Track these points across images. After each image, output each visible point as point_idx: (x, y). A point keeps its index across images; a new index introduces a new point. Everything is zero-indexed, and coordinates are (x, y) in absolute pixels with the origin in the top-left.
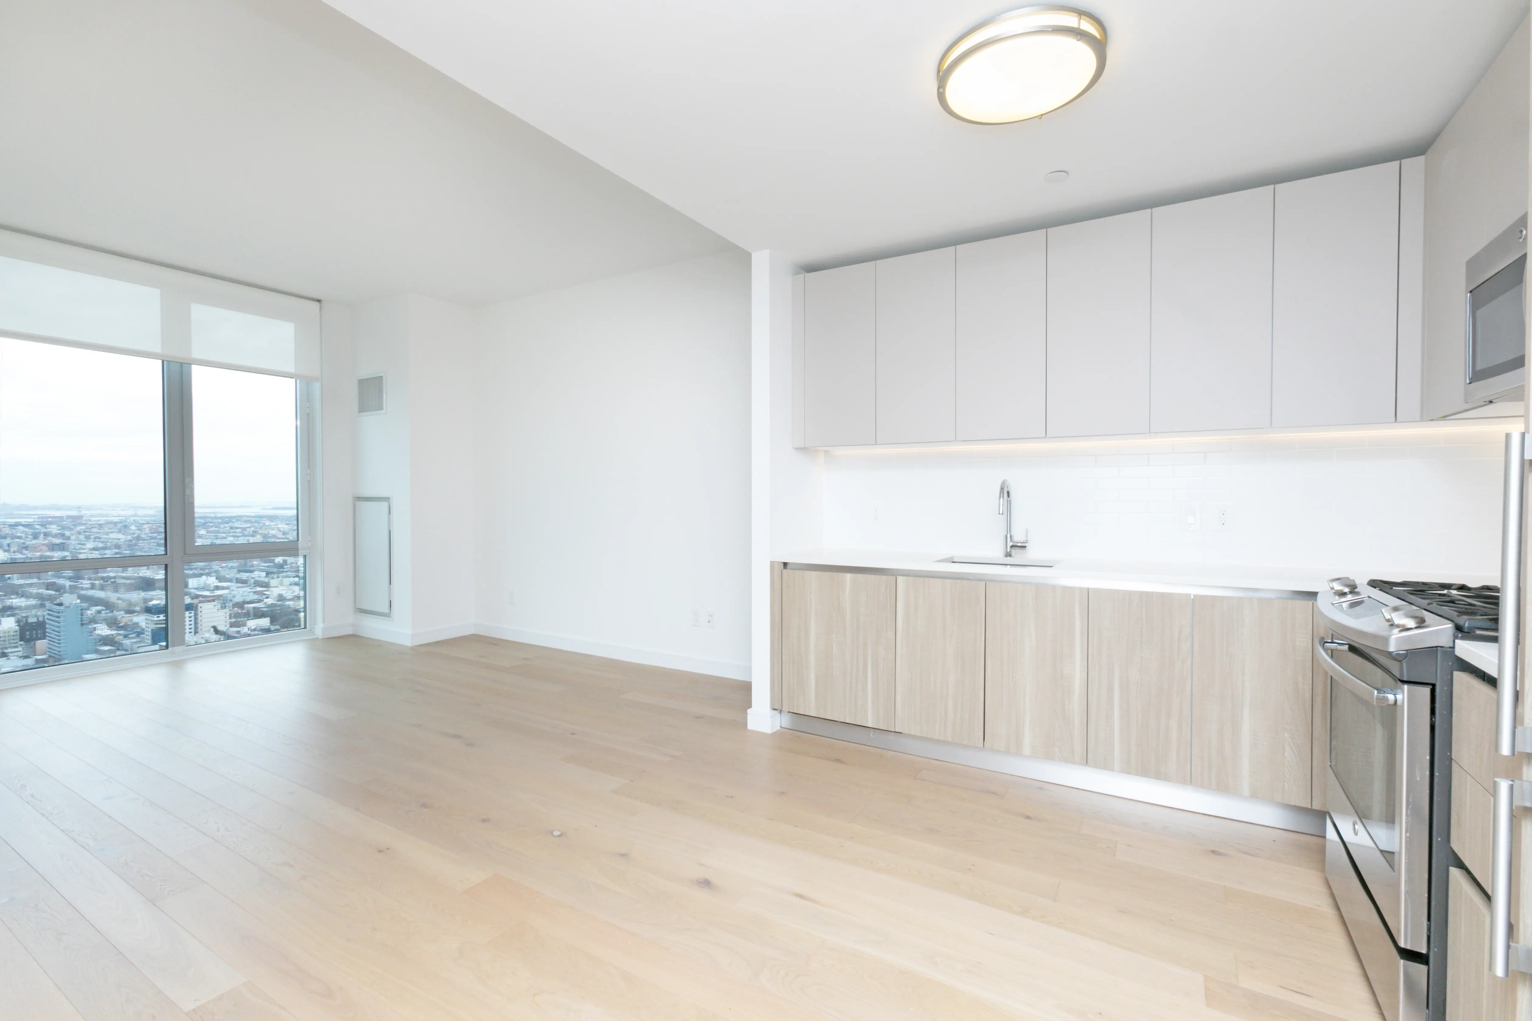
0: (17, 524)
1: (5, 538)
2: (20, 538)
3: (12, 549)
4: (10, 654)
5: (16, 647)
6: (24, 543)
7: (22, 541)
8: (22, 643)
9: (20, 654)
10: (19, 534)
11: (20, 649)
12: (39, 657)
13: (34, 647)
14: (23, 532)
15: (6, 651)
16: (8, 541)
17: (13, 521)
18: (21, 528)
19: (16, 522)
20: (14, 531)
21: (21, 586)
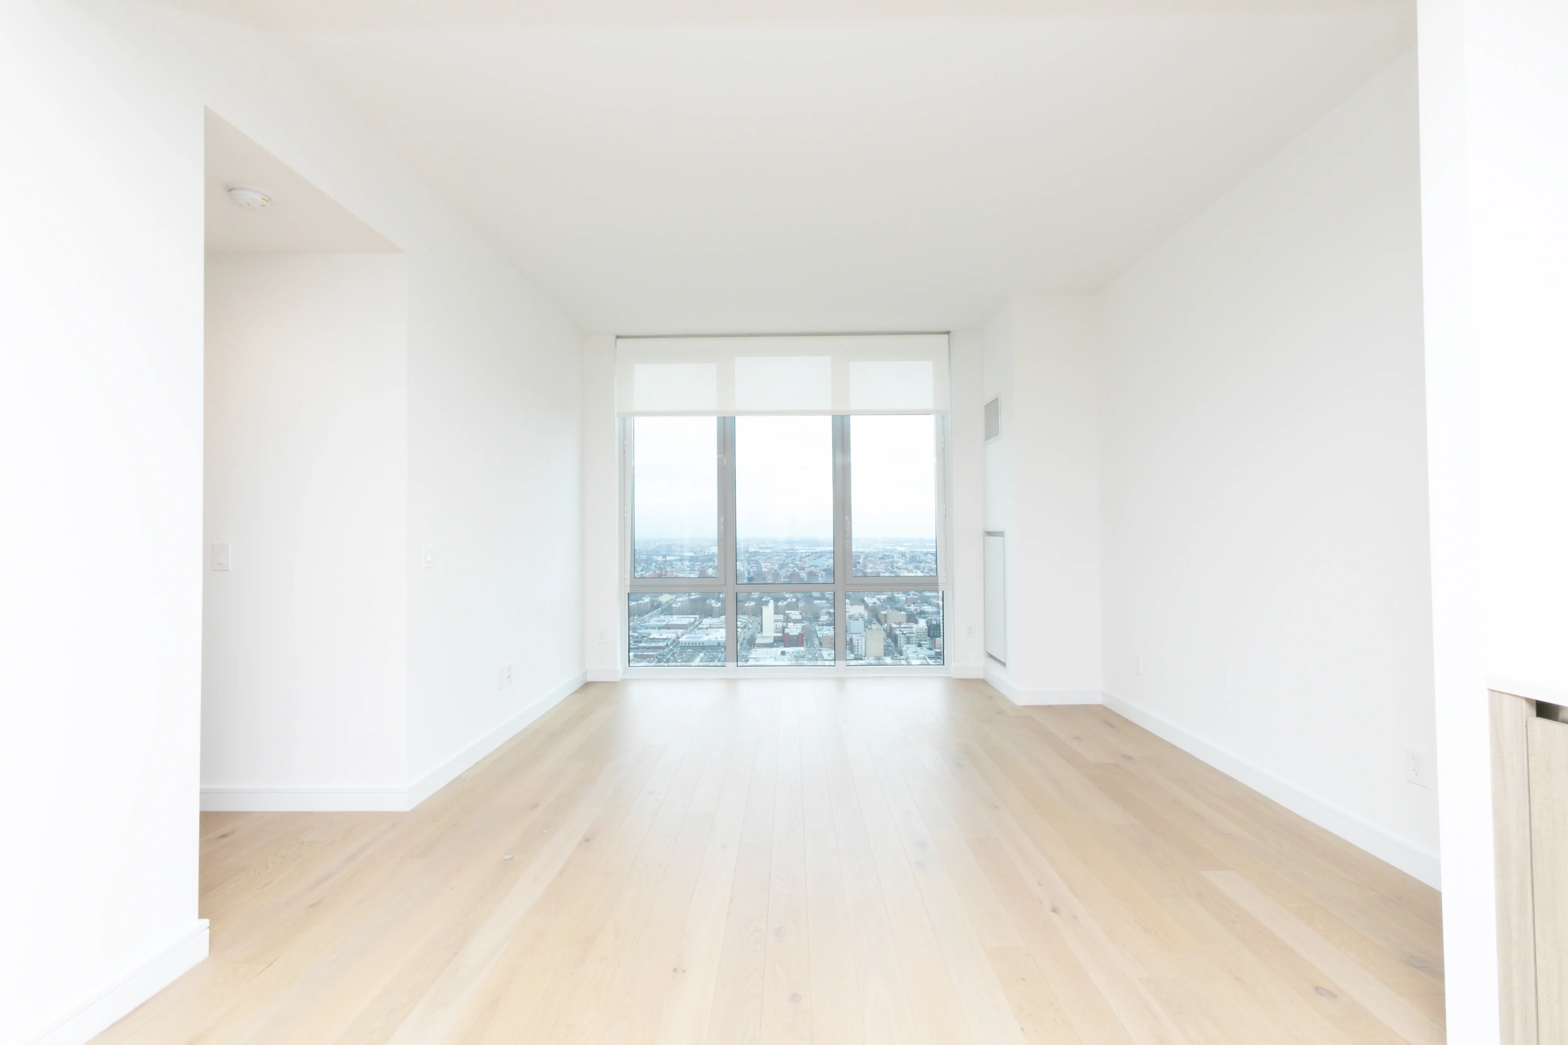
0: (927, 553)
1: (921, 562)
2: (929, 563)
3: (925, 571)
4: (923, 646)
5: (926, 641)
6: (931, 567)
7: (930, 565)
8: (929, 638)
9: (928, 646)
10: (928, 560)
11: (928, 642)
12: (937, 650)
13: (934, 642)
14: (931, 559)
15: (921, 643)
16: (923, 565)
17: (925, 550)
18: (929, 555)
19: (927, 552)
20: (926, 557)
21: (929, 597)
